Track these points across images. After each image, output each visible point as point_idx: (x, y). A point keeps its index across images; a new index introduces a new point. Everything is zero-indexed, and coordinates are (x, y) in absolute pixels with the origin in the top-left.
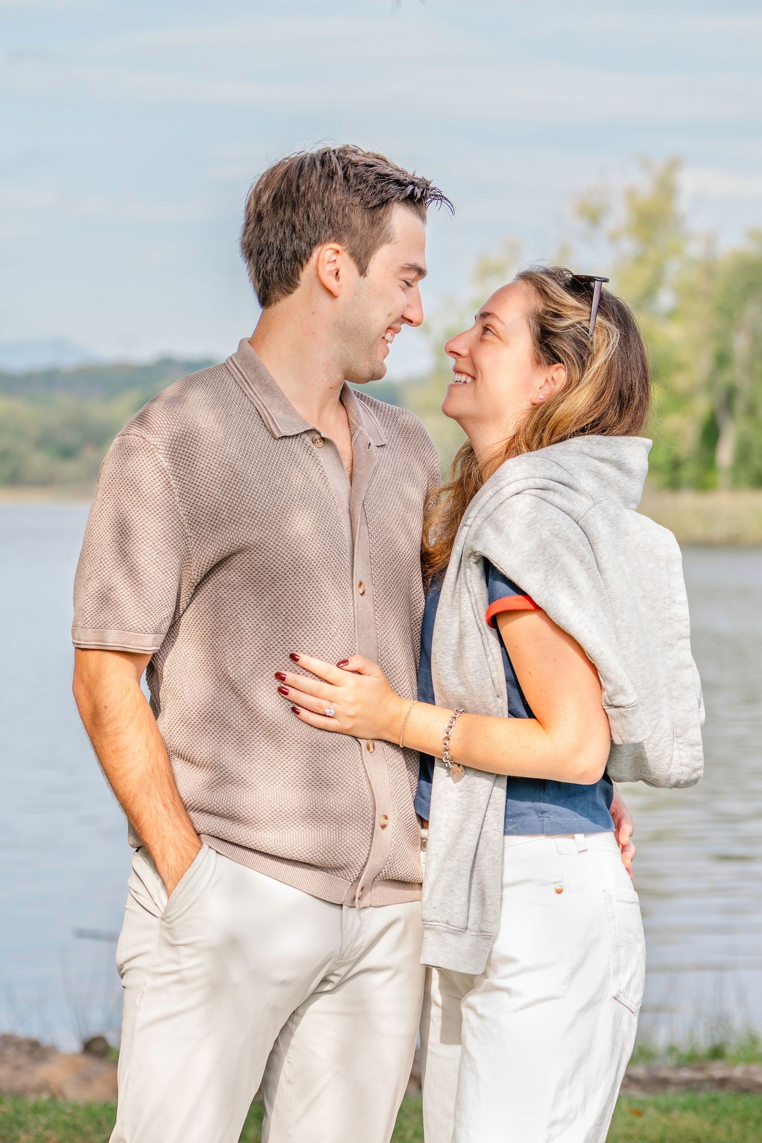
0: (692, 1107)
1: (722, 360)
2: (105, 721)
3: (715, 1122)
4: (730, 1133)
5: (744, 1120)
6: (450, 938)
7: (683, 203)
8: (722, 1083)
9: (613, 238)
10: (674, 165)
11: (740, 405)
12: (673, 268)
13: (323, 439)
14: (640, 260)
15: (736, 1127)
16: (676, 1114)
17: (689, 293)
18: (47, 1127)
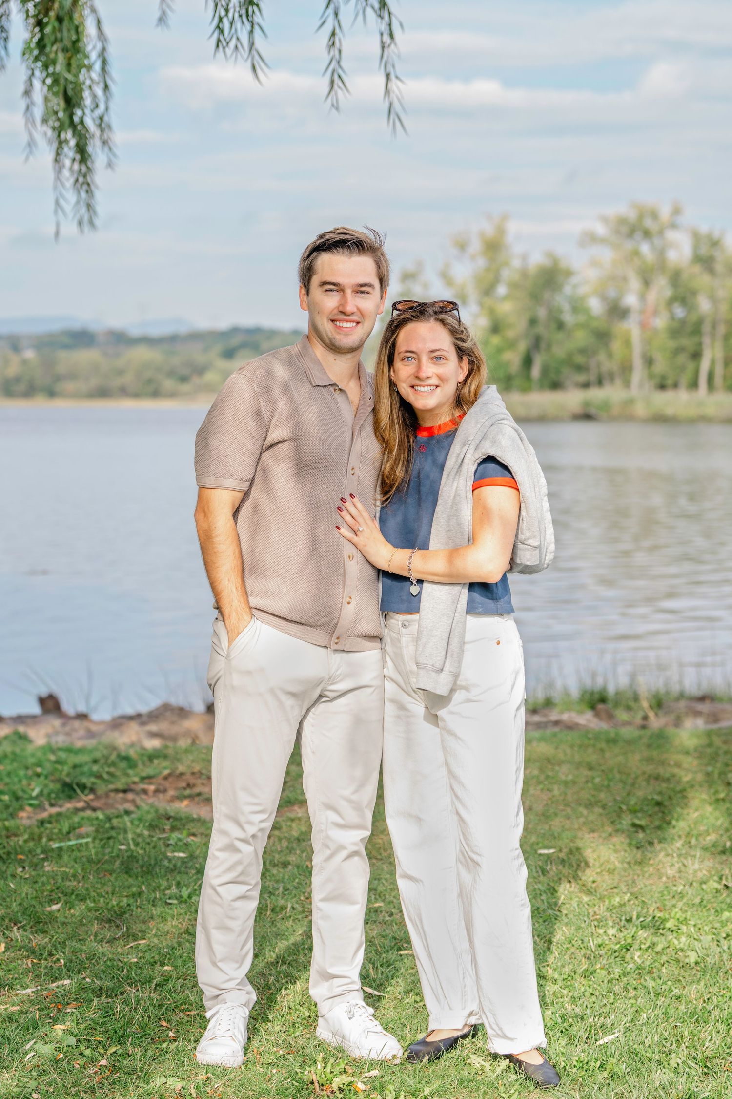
0: (542, 739)
1: (533, 322)
2: (213, 535)
3: (557, 748)
4: (565, 754)
5: (572, 747)
6: (433, 674)
7: (510, 238)
8: (557, 723)
9: (473, 258)
10: (505, 218)
11: (543, 345)
12: (506, 274)
13: (340, 390)
14: (488, 270)
15: (568, 751)
16: (535, 744)
17: (514, 286)
18: (193, 761)
